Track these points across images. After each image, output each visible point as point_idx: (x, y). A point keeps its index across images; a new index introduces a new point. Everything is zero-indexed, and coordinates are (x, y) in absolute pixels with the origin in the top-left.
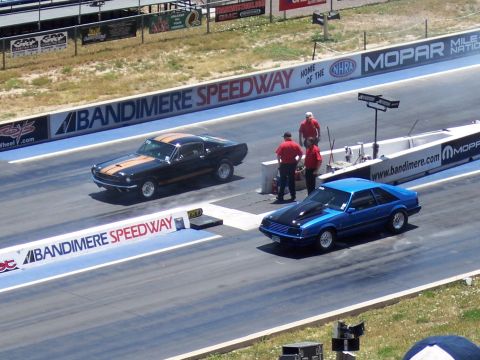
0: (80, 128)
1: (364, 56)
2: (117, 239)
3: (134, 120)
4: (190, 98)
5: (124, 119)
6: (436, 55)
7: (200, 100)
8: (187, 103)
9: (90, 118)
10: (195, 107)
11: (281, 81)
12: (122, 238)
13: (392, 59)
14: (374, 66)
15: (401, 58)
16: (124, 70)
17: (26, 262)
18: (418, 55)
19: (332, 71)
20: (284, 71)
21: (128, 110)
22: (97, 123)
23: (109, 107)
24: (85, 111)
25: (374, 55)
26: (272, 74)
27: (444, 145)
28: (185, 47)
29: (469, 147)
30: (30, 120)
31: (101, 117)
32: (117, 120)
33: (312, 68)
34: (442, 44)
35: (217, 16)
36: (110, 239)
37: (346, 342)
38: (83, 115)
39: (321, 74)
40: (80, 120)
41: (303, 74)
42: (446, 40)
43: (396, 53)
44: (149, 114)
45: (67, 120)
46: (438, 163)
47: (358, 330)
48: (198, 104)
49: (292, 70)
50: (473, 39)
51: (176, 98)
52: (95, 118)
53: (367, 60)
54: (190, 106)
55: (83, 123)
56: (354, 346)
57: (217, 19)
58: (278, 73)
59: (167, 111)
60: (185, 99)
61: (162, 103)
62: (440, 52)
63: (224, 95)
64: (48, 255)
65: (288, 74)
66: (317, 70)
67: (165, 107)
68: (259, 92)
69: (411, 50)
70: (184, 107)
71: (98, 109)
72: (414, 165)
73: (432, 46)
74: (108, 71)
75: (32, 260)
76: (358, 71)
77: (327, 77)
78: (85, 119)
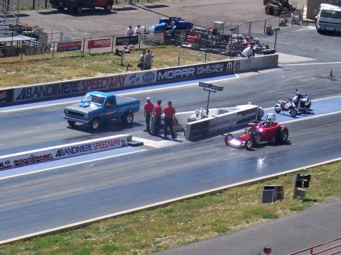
0: (28, 97)
1: (158, 71)
2: (96, 148)
3: (52, 95)
4: (78, 86)
5: (48, 95)
6: (190, 74)
7: (83, 88)
8: (77, 89)
9: (32, 92)
10: (80, 92)
11: (120, 81)
12: (98, 147)
13: (171, 74)
14: (162, 78)
15: (175, 74)
16: (22, 72)
17: (57, 156)
18: (183, 73)
19: (143, 78)
20: (122, 76)
21: (50, 90)
22: (36, 95)
23: (41, 87)
24: (30, 88)
25: (163, 71)
26: (116, 76)
27: (239, 113)
28: (46, 64)
29: (248, 115)
30: (5, 91)
31: (37, 92)
32: (44, 95)
33: (134, 75)
34: (193, 69)
35: (58, 48)
36: (93, 148)
37: (303, 183)
38: (29, 90)
39: (138, 79)
40: (28, 92)
41: (130, 79)
42: (196, 67)
43: (172, 71)
44: (59, 93)
45: (22, 92)
46: (235, 123)
47: (308, 177)
48: (82, 90)
49: (125, 75)
50: (208, 67)
51: (72, 85)
52: (35, 92)
53: (160, 74)
54: (78, 91)
55: (29, 95)
56: (306, 185)
57: (58, 51)
58: (119, 77)
59: (67, 92)
60: (76, 86)
61: (66, 88)
62: (192, 72)
63: (94, 86)
64: (66, 154)
65: (123, 77)
66: (137, 77)
67: (67, 90)
68: (110, 86)
69: (180, 70)
70: (75, 91)
71: (36, 87)
72: (226, 122)
73: (189, 69)
74: (13, 73)
75: (59, 155)
76: (155, 80)
77: (141, 81)
78: (30, 93)
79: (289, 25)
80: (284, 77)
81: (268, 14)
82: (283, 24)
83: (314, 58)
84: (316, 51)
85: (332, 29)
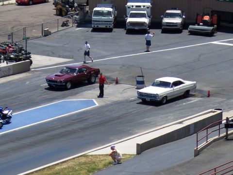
79: (71, 25)
80: (28, 83)
81: (57, 15)
82: (65, 25)
83: (72, 58)
84: (78, 51)
85: (104, 26)
